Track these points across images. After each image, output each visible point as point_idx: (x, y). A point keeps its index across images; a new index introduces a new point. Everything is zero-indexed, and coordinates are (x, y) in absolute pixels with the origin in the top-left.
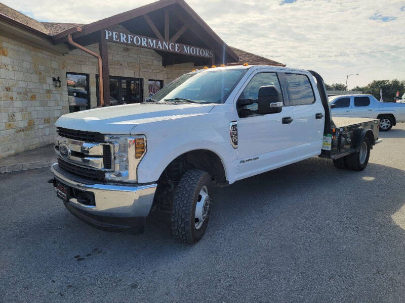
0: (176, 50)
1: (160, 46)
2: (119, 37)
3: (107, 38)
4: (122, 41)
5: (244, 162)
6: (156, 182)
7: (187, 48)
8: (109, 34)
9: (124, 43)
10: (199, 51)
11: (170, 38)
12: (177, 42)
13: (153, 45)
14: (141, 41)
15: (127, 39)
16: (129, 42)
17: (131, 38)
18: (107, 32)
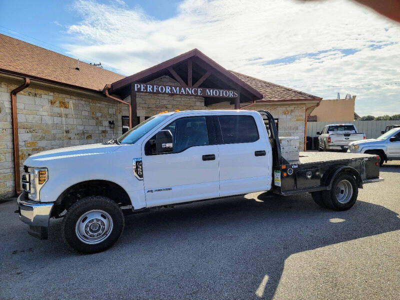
0: (199, 94)
1: (184, 91)
2: (146, 88)
3: (136, 90)
4: (148, 91)
5: (152, 191)
6: (54, 202)
7: (210, 91)
8: (137, 86)
9: (150, 92)
10: (223, 92)
11: (193, 85)
12: (200, 87)
13: (177, 92)
14: (166, 89)
15: (153, 89)
16: (155, 91)
17: (156, 87)
18: (136, 85)
